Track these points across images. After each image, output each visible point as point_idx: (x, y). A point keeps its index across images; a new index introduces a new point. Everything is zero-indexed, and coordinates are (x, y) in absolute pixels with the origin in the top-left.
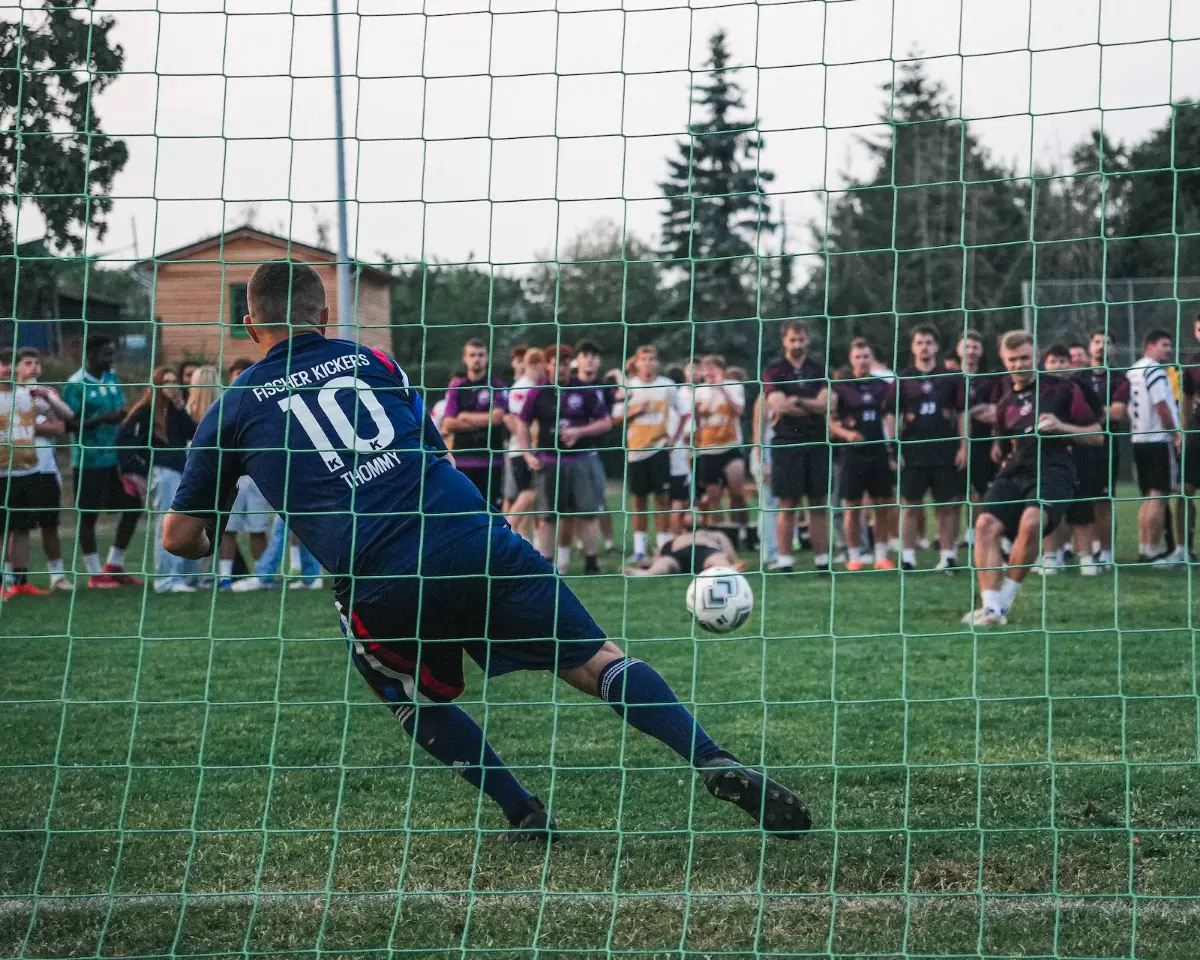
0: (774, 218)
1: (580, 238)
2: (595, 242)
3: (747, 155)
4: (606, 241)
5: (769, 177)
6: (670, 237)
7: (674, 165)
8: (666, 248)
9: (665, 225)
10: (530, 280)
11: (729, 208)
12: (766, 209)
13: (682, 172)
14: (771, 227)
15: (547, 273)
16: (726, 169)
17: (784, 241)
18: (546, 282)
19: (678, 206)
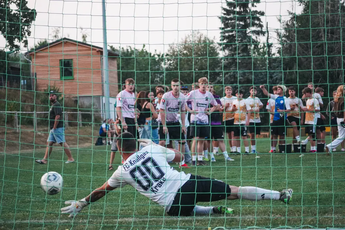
0: (264, 29)
1: (186, 38)
2: (193, 39)
3: (253, 5)
4: (196, 39)
5: (262, 14)
6: (224, 38)
7: (225, 9)
8: (222, 42)
9: (221, 33)
10: (167, 55)
11: (246, 26)
12: (261, 26)
13: (228, 12)
14: (263, 33)
15: (174, 52)
16: (245, 11)
17: (268, 39)
18: (173, 55)
19: (226, 26)
